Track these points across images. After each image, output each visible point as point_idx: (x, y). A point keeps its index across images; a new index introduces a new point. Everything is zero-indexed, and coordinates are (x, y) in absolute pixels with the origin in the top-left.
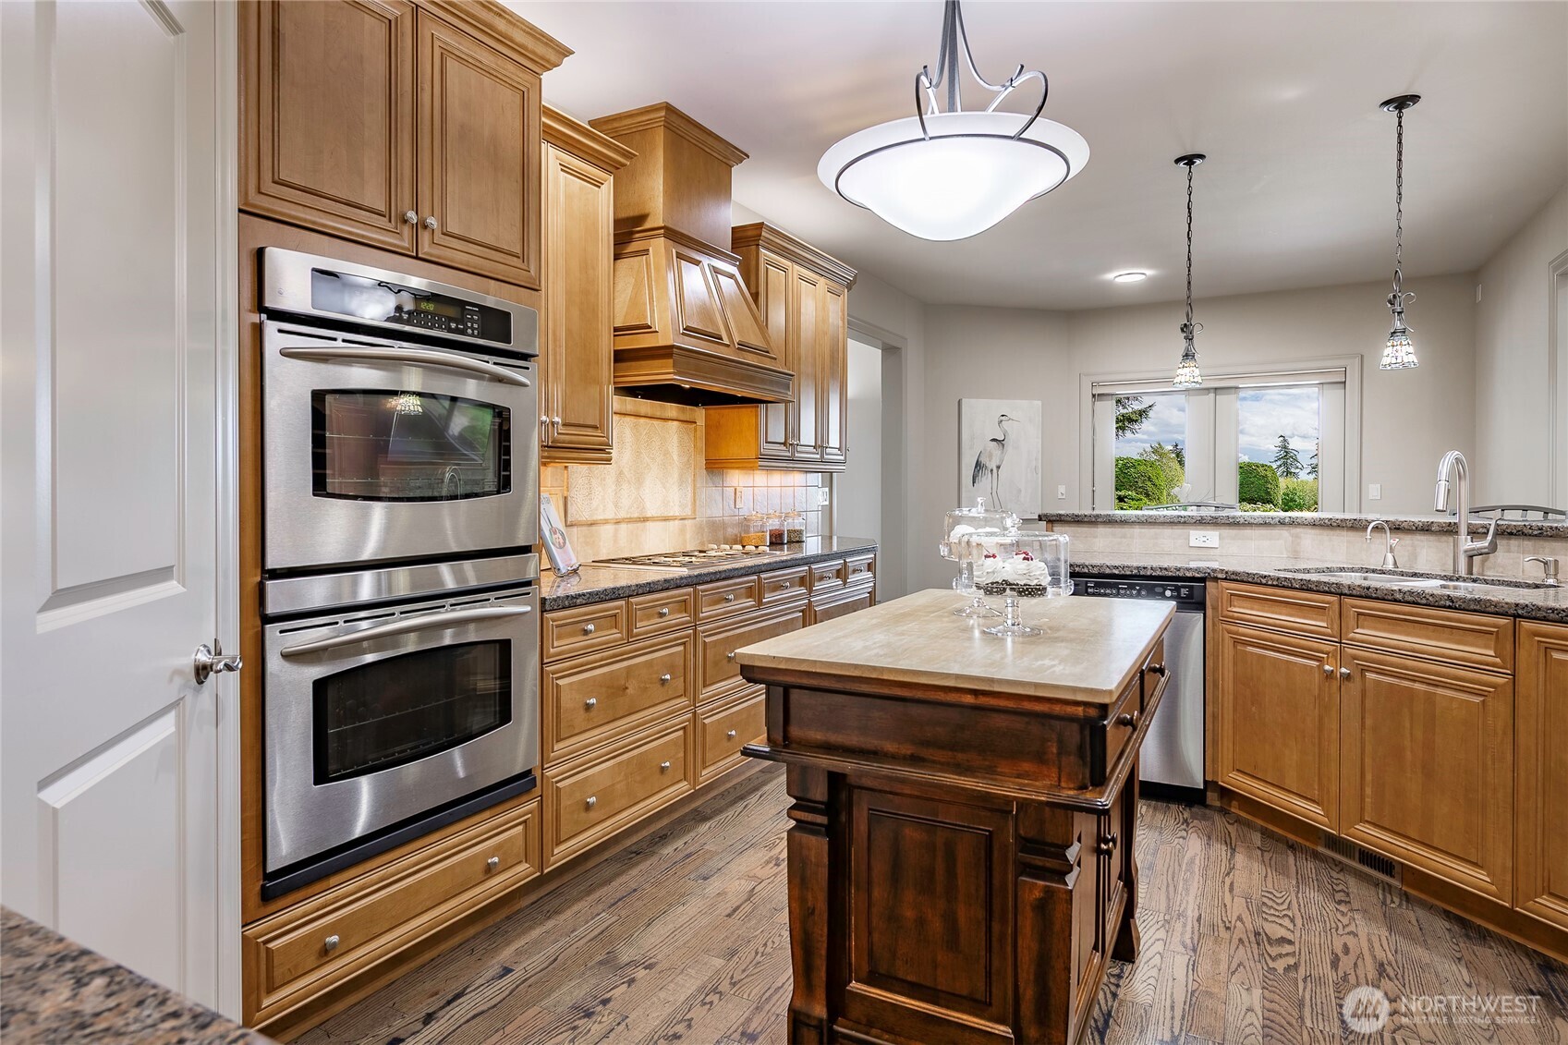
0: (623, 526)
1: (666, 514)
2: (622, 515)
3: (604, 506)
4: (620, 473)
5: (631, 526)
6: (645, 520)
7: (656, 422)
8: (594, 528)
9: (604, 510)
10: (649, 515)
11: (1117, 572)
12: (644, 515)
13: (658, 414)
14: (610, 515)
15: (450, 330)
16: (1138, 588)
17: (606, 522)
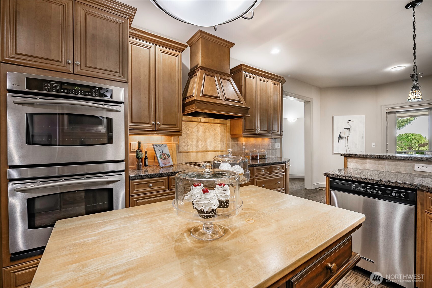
0: (199, 153)
1: (215, 150)
2: (199, 150)
3: (192, 147)
4: (198, 138)
5: (202, 153)
6: (207, 151)
7: (212, 124)
8: (189, 153)
9: (192, 149)
10: (209, 150)
11: (366, 181)
12: (207, 150)
13: (212, 122)
14: (194, 149)
15: (85, 95)
16: (377, 189)
17: (193, 152)
